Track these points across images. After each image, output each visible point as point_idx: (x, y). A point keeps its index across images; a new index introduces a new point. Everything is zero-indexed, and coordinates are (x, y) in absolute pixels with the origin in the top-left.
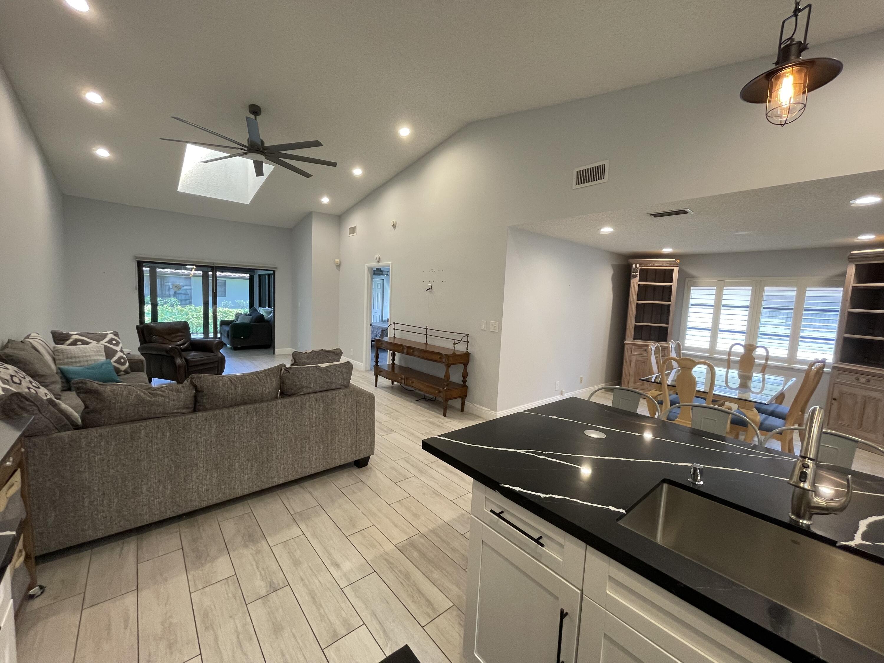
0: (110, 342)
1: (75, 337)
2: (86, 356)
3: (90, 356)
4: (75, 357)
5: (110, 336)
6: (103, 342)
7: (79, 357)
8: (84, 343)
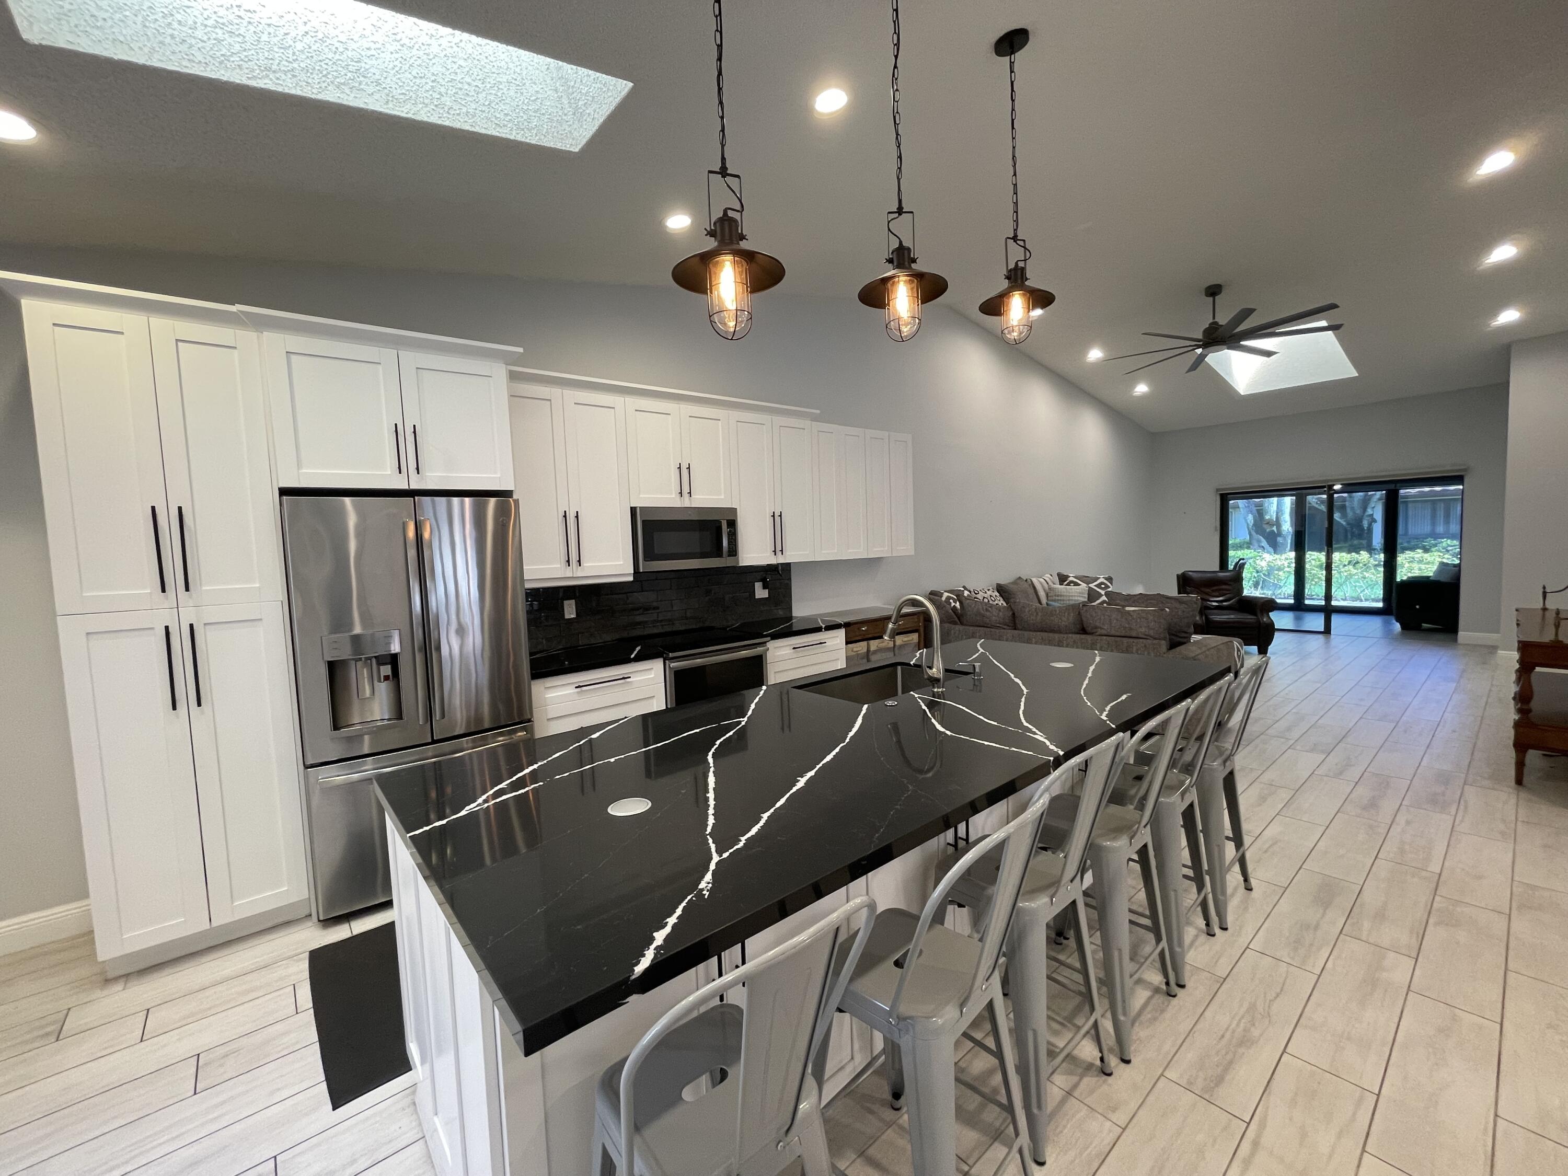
0: (1099, 586)
1: (1071, 579)
2: (1069, 596)
3: (1072, 596)
4: (1061, 596)
5: (1102, 580)
6: (1092, 585)
7: (1063, 596)
8: (1076, 584)
